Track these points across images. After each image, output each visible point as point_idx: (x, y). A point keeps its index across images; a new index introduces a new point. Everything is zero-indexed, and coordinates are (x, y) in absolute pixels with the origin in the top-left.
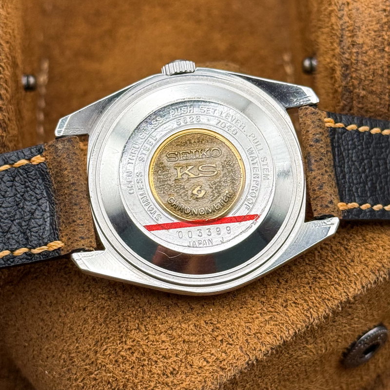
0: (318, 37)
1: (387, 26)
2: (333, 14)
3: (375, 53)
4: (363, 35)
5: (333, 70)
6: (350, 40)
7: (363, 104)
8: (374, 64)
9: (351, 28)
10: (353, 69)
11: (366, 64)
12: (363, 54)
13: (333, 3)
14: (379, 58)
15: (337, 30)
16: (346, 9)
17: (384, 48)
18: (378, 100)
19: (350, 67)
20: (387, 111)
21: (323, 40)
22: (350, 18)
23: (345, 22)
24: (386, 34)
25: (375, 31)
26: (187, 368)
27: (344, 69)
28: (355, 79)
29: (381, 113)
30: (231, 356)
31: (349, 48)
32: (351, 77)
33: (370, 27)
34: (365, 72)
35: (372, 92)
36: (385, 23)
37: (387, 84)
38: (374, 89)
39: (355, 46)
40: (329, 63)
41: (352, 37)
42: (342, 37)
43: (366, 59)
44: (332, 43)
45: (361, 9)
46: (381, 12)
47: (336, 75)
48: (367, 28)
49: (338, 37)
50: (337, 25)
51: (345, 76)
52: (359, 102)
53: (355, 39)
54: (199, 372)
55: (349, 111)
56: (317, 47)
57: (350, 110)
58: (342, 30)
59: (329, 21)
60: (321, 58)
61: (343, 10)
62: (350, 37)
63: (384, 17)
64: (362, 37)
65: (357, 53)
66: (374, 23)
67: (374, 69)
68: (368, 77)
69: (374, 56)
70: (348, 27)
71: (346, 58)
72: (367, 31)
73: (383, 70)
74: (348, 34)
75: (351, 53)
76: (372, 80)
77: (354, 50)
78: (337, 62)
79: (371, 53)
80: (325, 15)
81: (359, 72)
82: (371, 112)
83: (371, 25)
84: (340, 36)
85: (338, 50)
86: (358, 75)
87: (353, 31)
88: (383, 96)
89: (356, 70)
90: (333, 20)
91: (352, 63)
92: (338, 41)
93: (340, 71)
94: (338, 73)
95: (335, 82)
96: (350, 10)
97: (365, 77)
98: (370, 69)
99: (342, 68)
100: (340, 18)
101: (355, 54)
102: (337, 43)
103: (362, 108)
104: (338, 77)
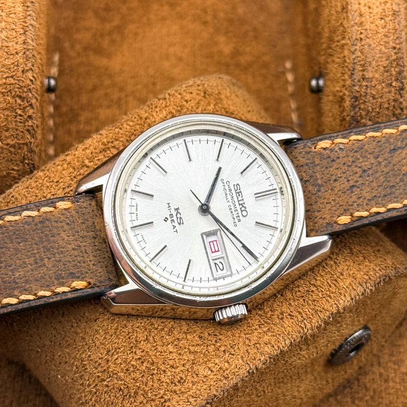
1: (395, 63)
2: (346, 47)
3: (383, 88)
4: (373, 70)
5: (342, 99)
6: (361, 73)
8: (381, 97)
9: (362, 63)
10: (361, 101)
11: (374, 98)
12: (372, 88)
13: (347, 37)
14: (386, 92)
15: (349, 63)
16: (359, 44)
17: (392, 83)
19: (359, 98)
21: (333, 69)
22: (362, 53)
23: (358, 57)
24: (395, 70)
25: (384, 67)
26: (193, 377)
27: (353, 100)
28: (363, 110)
30: (233, 366)
31: (359, 81)
32: (360, 108)
33: (380, 63)
34: (372, 104)
36: (394, 60)
39: (365, 80)
40: (337, 91)
41: (363, 71)
42: (353, 71)
43: (374, 93)
44: (343, 74)
45: (373, 46)
46: (391, 49)
47: (345, 104)
48: (377, 64)
49: (349, 70)
50: (349, 59)
51: (353, 107)
53: (365, 73)
54: (205, 380)
58: (354, 63)
59: (341, 53)
61: (356, 45)
62: (361, 71)
63: (393, 54)
64: (372, 72)
65: (367, 86)
66: (384, 59)
67: (381, 102)
68: (375, 109)
69: (382, 90)
70: (360, 61)
71: (356, 90)
72: (377, 66)
73: (389, 104)
74: (359, 68)
75: (360, 86)
76: (379, 112)
77: (364, 84)
78: (347, 93)
79: (379, 87)
80: (337, 46)
81: (367, 104)
83: (381, 61)
84: (352, 69)
85: (348, 82)
86: (366, 107)
87: (364, 66)
89: (365, 102)
90: (346, 53)
91: (361, 95)
92: (349, 73)
93: (350, 102)
94: (347, 103)
95: (343, 111)
96: (362, 45)
97: (372, 109)
98: (377, 102)
99: (352, 99)
100: (353, 53)
101: (365, 87)
102: (348, 76)
104: (347, 107)
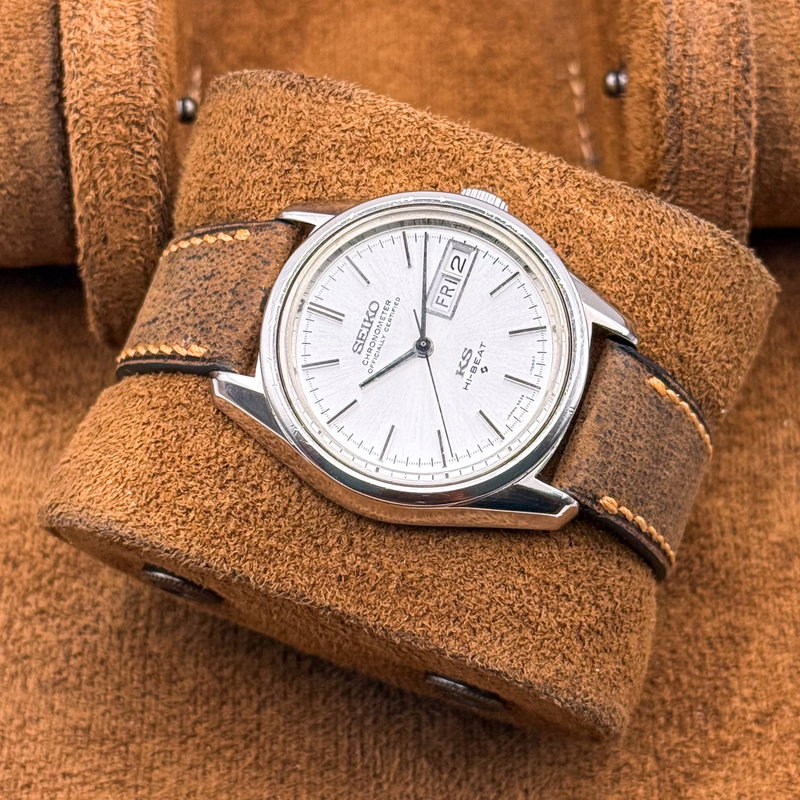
0: (630, 41)
2: (656, 9)
3: (717, 69)
4: (700, 42)
5: (654, 92)
6: (680, 48)
7: (697, 143)
8: (715, 84)
9: (682, 31)
10: (683, 92)
11: (703, 85)
12: (700, 70)
14: (722, 76)
15: (661, 33)
16: (676, 1)
17: (731, 60)
18: (720, 139)
19: (679, 88)
20: (732, 155)
21: (638, 47)
22: (680, 15)
23: (674, 22)
24: (734, 40)
25: (717, 36)
27: (670, 91)
28: (687, 106)
29: (723, 157)
31: (678, 60)
32: (681, 104)
33: (711, 30)
34: (701, 96)
35: (711, 127)
36: (733, 24)
37: (733, 115)
38: (714, 122)
39: (688, 58)
40: (646, 82)
41: (684, 43)
42: (668, 44)
43: (703, 78)
44: (653, 52)
46: (727, 7)
47: (658, 100)
48: (706, 32)
49: (662, 44)
50: (661, 26)
51: (671, 101)
52: (691, 141)
53: (687, 47)
55: (675, 154)
56: (629, 56)
57: (678, 151)
58: (670, 33)
59: (649, 19)
60: (634, 74)
61: (671, 4)
62: (681, 43)
63: (731, 15)
64: (698, 44)
65: (691, 67)
66: (717, 24)
67: (715, 93)
68: (706, 103)
69: (715, 73)
70: (677, 29)
71: (674, 75)
72: (706, 35)
73: (728, 94)
74: (676, 39)
75: (681, 68)
76: (712, 109)
77: (686, 64)
78: (660, 81)
79: (710, 68)
80: (643, 9)
81: (693, 96)
82: (709, 156)
83: (712, 27)
84: (666, 42)
85: (663, 63)
86: (691, 101)
87: (684, 35)
88: (727, 133)
89: (689, 93)
90: (656, 17)
91: (682, 82)
92: (662, 49)
93: (665, 94)
94: (661, 98)
95: (656, 110)
96: (681, 4)
97: (702, 104)
98: (709, 92)
99: (668, 89)
100: (667, 16)
101: (687, 70)
102: (661, 53)
103: (696, 150)
104: (662, 103)
